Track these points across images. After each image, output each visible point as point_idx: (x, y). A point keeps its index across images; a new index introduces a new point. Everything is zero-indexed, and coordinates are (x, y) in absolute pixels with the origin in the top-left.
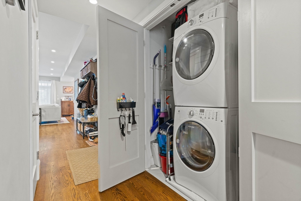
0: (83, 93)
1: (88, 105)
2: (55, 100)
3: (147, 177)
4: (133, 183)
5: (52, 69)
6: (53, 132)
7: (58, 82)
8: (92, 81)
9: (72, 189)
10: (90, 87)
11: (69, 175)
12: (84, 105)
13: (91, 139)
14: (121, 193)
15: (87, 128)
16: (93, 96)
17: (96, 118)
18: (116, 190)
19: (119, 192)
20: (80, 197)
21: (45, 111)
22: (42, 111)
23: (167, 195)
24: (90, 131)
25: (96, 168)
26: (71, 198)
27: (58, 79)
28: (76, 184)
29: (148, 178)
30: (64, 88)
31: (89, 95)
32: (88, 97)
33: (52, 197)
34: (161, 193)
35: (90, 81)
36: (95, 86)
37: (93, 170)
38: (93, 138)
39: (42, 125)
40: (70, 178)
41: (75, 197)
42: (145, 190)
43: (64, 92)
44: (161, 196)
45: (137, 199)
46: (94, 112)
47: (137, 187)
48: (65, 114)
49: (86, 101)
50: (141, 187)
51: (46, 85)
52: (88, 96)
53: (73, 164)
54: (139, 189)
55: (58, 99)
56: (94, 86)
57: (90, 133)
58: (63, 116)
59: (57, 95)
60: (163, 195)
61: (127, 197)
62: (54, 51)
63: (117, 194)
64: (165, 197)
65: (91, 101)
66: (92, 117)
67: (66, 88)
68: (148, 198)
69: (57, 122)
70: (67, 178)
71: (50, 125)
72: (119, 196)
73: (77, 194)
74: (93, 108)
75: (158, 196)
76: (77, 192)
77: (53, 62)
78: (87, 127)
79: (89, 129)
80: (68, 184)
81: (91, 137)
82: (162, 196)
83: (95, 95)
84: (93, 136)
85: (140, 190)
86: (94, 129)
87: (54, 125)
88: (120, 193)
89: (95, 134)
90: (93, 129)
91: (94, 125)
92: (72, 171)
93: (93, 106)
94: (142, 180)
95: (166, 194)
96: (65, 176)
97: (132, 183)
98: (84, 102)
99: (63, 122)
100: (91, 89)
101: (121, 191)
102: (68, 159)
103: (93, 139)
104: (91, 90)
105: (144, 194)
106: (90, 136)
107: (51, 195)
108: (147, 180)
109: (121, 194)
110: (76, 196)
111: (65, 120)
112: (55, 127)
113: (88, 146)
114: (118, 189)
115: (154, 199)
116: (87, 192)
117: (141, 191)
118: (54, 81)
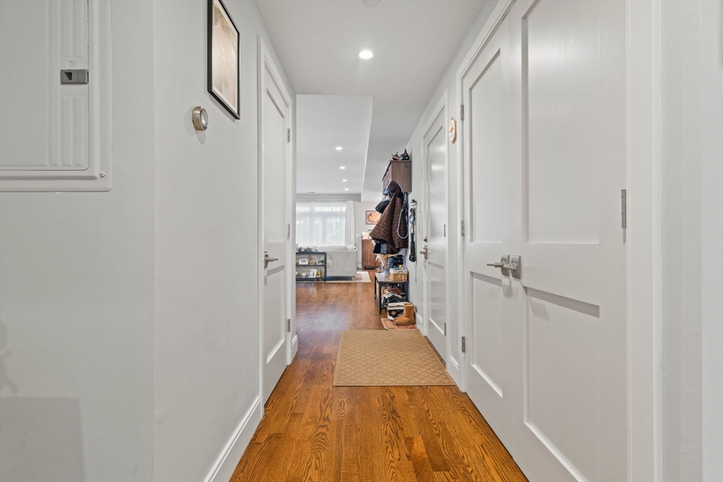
0: (381, 225)
1: (391, 249)
2: (353, 238)
3: (463, 409)
4: (428, 411)
5: (345, 181)
6: (338, 296)
7: (357, 203)
8: (398, 199)
9: (326, 389)
10: (394, 211)
11: (331, 369)
12: (384, 247)
13: (391, 315)
14: (397, 419)
15: (387, 294)
16: (400, 230)
17: (404, 275)
18: (391, 413)
19: (395, 417)
20: (331, 405)
21: (332, 258)
22: (328, 257)
23: (488, 452)
24: (393, 299)
25: (375, 368)
26: (320, 401)
27: (356, 197)
28: (335, 384)
29: (465, 410)
30: (368, 213)
31: (392, 227)
32: (388, 231)
33: (297, 392)
34: (477, 446)
35: (394, 200)
36: (402, 210)
37: (369, 370)
38: (394, 313)
39: (327, 282)
40: (330, 374)
41: (324, 402)
42: (445, 429)
43: (368, 222)
44: (472, 450)
45: (420, 438)
46: (402, 263)
47: (432, 420)
48: (369, 264)
49: (386, 240)
50: (440, 423)
51: (338, 209)
52: (388, 229)
53: (344, 352)
54: (434, 424)
55: (358, 235)
56: (400, 210)
57: (390, 304)
58: (365, 268)
59: (357, 229)
60: (479, 450)
61: (405, 429)
62: (339, 148)
63: (389, 419)
64: (481, 455)
65: (394, 239)
66: (397, 271)
67: (370, 215)
68: (443, 443)
69: (351, 280)
70: (325, 373)
71: (339, 283)
72: (390, 423)
73: (329, 399)
74: (400, 253)
75: (466, 449)
76: (330, 395)
77: (343, 168)
78: (387, 292)
79: (390, 295)
80: (324, 381)
81: (390, 311)
82: (476, 450)
83: (402, 228)
84: (394, 310)
85: (435, 426)
86: (400, 297)
87: (344, 283)
88: (394, 419)
89: (399, 306)
90: (397, 297)
91: (401, 289)
92: (338, 363)
93: (398, 250)
94: (450, 411)
95: (487, 450)
96: (325, 368)
97: (427, 409)
98: (382, 241)
99: (361, 279)
100: (395, 215)
101: (398, 416)
102: (340, 344)
103: (394, 317)
104: (395, 219)
105: (438, 435)
106: (389, 309)
107: (297, 389)
108: (460, 414)
109: (396, 421)
110: (327, 402)
111: (365, 276)
112: (344, 288)
113: (381, 327)
114: (395, 411)
115: (453, 450)
116: (345, 400)
117: (436, 429)
118: (351, 202)
